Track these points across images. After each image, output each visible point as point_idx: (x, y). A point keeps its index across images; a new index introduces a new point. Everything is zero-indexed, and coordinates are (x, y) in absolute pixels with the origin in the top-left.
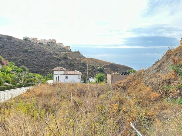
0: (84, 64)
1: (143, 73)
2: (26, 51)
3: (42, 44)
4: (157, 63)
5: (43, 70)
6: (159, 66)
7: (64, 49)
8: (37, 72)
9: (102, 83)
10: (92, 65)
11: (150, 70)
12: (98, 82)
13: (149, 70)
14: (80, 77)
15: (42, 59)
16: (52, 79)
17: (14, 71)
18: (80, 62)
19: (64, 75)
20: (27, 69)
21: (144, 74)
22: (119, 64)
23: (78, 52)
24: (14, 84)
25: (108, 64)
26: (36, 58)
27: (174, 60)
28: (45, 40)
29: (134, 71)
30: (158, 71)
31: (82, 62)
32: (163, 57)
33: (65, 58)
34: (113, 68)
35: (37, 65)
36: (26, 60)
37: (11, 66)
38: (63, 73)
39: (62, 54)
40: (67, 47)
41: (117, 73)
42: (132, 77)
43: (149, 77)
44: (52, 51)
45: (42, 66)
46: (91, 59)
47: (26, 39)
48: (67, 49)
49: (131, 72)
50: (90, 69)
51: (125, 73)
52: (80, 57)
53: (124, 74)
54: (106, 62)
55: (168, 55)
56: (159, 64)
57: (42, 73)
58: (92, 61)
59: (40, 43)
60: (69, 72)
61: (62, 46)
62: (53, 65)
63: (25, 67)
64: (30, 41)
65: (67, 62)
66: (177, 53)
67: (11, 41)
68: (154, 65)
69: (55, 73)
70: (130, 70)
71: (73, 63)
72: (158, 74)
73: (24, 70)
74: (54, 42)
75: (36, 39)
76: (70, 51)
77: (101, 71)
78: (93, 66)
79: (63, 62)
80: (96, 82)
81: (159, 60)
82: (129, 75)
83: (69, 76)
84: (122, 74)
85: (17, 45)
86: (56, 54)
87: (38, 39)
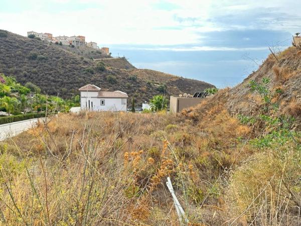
0: (133, 80)
1: (227, 94)
2: (34, 57)
3: (61, 44)
4: (251, 76)
5: (64, 89)
6: (254, 82)
7: (99, 52)
8: (55, 94)
9: (163, 112)
10: (148, 81)
11: (239, 88)
12: (156, 110)
13: (237, 89)
14: (125, 101)
15: (62, 72)
16: (79, 105)
17: (14, 92)
18: (127, 76)
19: (98, 98)
20: (38, 89)
21: (228, 96)
22: (192, 79)
23: (123, 59)
24: (16, 114)
25: (174, 80)
26: (51, 70)
27: (277, 72)
28: (65, 38)
30: (252, 90)
31: (130, 76)
32: (261, 67)
33: (102, 70)
34: (183, 85)
35: (54, 81)
36: (35, 73)
37: (9, 84)
38: (96, 94)
39: (96, 62)
40: (104, 48)
41: (187, 94)
42: (209, 101)
43: (237, 100)
44: (78, 58)
45: (63, 84)
46: (146, 71)
47: (32, 36)
48: (104, 53)
49: (211, 92)
50: (144, 89)
51: (200, 95)
52: (127, 68)
53: (199, 97)
54: (170, 76)
55: (269, 64)
56: (253, 78)
57: (63, 95)
58: (148, 73)
59: (57, 43)
60: (106, 94)
61: (94, 47)
62: (81, 82)
63: (33, 85)
64: (39, 39)
65: (104, 76)
66: (284, 60)
67: (7, 39)
68: (246, 80)
70: (209, 89)
71: (114, 77)
72: (250, 96)
73: (33, 90)
74: (80, 40)
75: (50, 35)
76: (109, 57)
77: (162, 91)
78: (149, 83)
79: (97, 76)
80: (153, 109)
81: (255, 71)
82: (207, 97)
83: (106, 101)
84: (195, 96)
85: (18, 47)
86: (86, 63)
87: (53, 36)
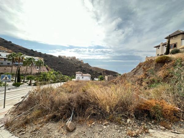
0: (91, 70)
1: (126, 75)
2: (60, 63)
3: (68, 59)
4: (134, 69)
5: (68, 73)
6: (135, 71)
7: (80, 62)
8: (65, 75)
9: (103, 81)
10: (96, 71)
12: (100, 80)
13: (129, 74)
14: (90, 77)
15: (68, 68)
16: (75, 78)
17: (54, 74)
18: (89, 69)
20: (61, 73)
22: (110, 70)
23: (88, 64)
24: (55, 81)
26: (65, 67)
27: (144, 68)
28: (70, 57)
29: (120, 75)
30: (135, 74)
31: (90, 69)
32: (137, 67)
33: (81, 67)
34: (108, 72)
35: (66, 71)
36: (60, 68)
37: (52, 71)
38: (81, 75)
39: (79, 65)
40: (81, 60)
41: (111, 75)
44: (73, 63)
46: (95, 67)
47: (60, 57)
48: (81, 62)
50: (94, 73)
52: (89, 66)
55: (140, 66)
56: (135, 70)
57: (68, 75)
59: (67, 59)
60: (84, 75)
61: (78, 60)
62: (74, 71)
63: (60, 72)
64: (62, 58)
65: (81, 69)
66: (145, 65)
67: (52, 57)
69: (77, 75)
71: (85, 69)
72: (135, 76)
73: (59, 73)
74: (74, 58)
75: (65, 57)
76: (83, 63)
77: (101, 74)
78: (96, 72)
79: (79, 69)
80: (99, 80)
82: (117, 76)
83: (84, 77)
84: (114, 76)
85: (55, 60)
86: (76, 65)
87: (66, 57)
